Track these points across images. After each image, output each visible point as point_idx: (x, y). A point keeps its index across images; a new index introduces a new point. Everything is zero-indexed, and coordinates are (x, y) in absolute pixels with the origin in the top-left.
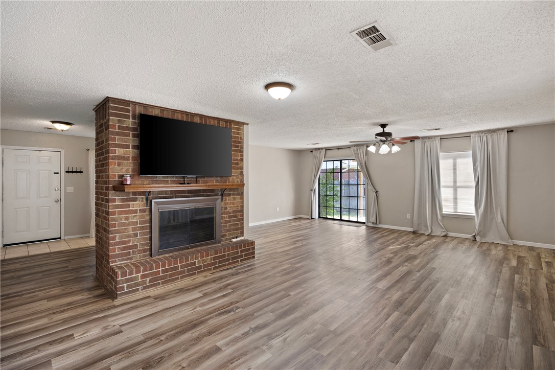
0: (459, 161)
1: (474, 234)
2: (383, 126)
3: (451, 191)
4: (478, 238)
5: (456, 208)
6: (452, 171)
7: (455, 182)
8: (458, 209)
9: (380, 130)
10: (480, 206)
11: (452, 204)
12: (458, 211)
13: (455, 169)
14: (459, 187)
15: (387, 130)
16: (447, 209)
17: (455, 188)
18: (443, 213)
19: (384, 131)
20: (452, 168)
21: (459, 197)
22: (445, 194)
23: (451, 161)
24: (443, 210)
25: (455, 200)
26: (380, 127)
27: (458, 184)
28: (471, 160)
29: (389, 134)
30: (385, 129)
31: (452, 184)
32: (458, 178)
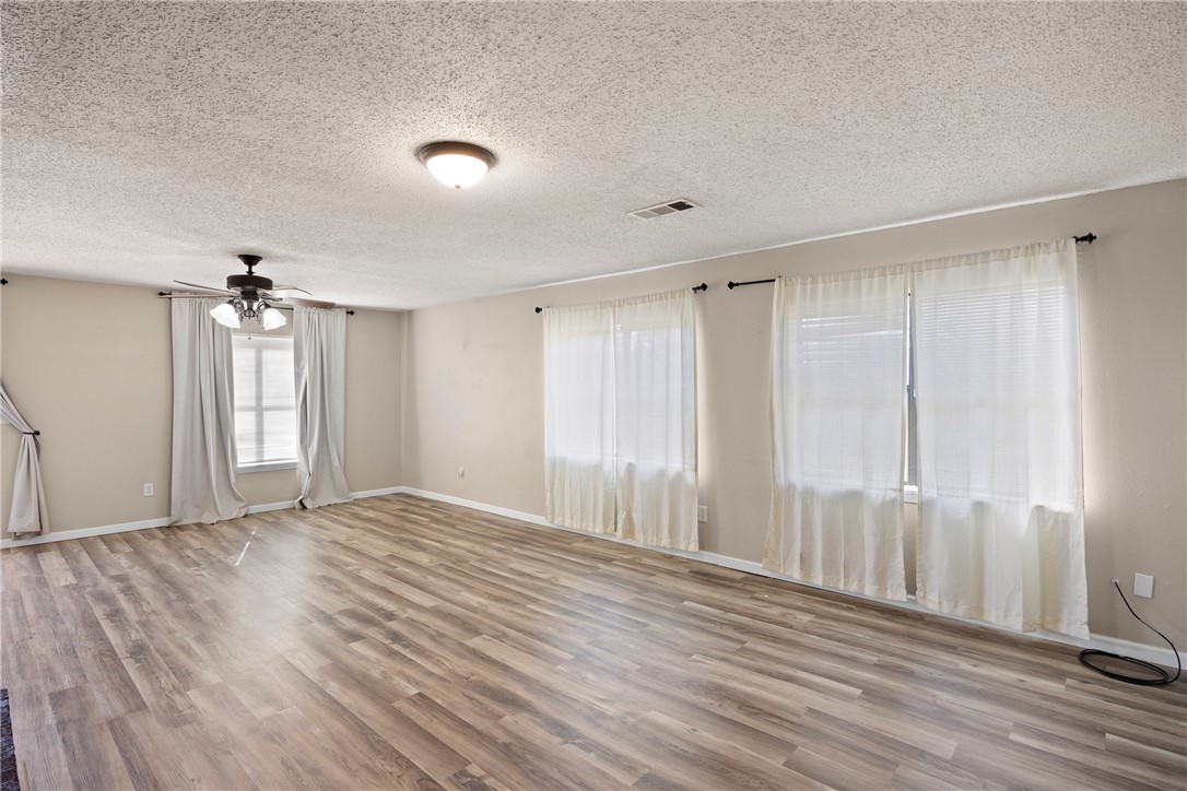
0: (267, 355)
1: (301, 498)
2: (250, 260)
3: (251, 417)
4: (308, 503)
5: (260, 452)
6: (254, 376)
7: (259, 398)
8: (265, 453)
9: (242, 269)
10: (311, 441)
11: (252, 446)
12: (265, 458)
13: (259, 371)
14: (268, 409)
15: (259, 270)
16: (245, 458)
17: (260, 410)
18: (239, 466)
19: (250, 272)
20: (254, 369)
21: (266, 428)
22: (242, 423)
23: (252, 354)
24: (239, 461)
25: (260, 435)
26: (241, 262)
27: (265, 403)
28: (290, 355)
29: (265, 283)
30: (254, 268)
31: (253, 403)
32: (266, 390)
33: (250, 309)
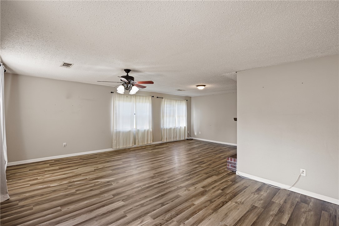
2: (128, 71)
9: (125, 74)
15: (130, 74)
19: (128, 75)
26: (125, 72)
29: (132, 78)
30: (129, 74)
33: (127, 87)
